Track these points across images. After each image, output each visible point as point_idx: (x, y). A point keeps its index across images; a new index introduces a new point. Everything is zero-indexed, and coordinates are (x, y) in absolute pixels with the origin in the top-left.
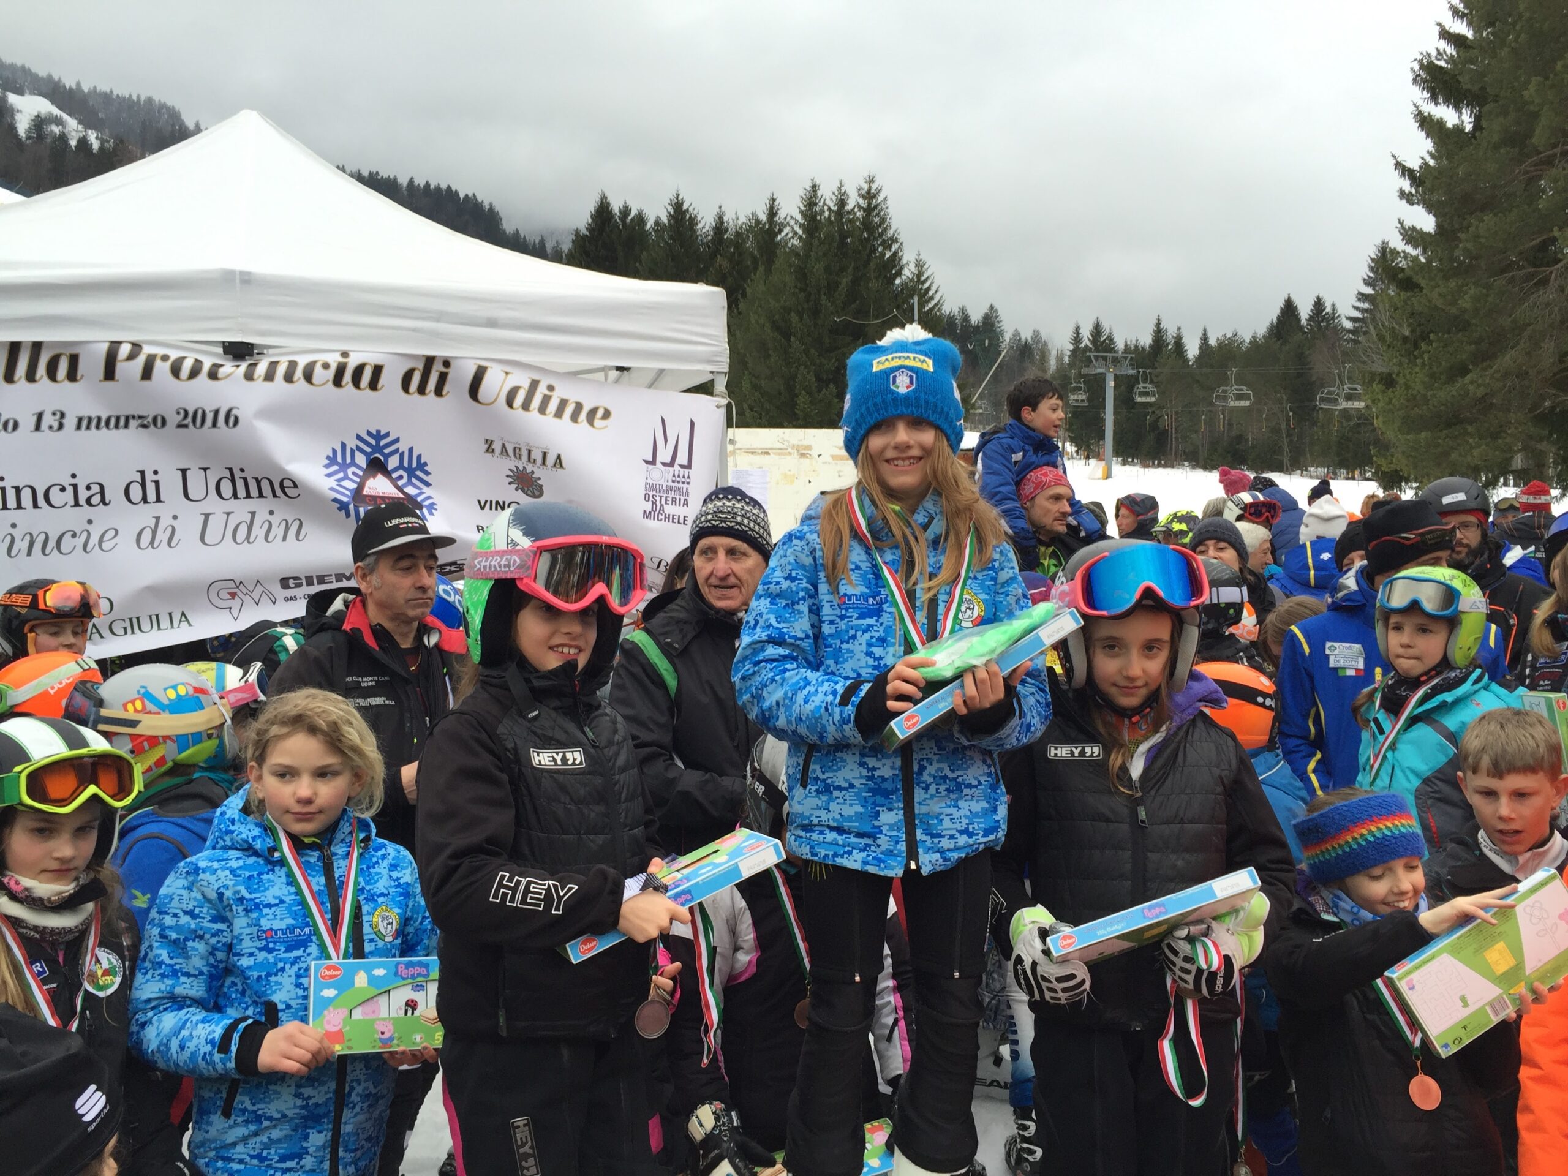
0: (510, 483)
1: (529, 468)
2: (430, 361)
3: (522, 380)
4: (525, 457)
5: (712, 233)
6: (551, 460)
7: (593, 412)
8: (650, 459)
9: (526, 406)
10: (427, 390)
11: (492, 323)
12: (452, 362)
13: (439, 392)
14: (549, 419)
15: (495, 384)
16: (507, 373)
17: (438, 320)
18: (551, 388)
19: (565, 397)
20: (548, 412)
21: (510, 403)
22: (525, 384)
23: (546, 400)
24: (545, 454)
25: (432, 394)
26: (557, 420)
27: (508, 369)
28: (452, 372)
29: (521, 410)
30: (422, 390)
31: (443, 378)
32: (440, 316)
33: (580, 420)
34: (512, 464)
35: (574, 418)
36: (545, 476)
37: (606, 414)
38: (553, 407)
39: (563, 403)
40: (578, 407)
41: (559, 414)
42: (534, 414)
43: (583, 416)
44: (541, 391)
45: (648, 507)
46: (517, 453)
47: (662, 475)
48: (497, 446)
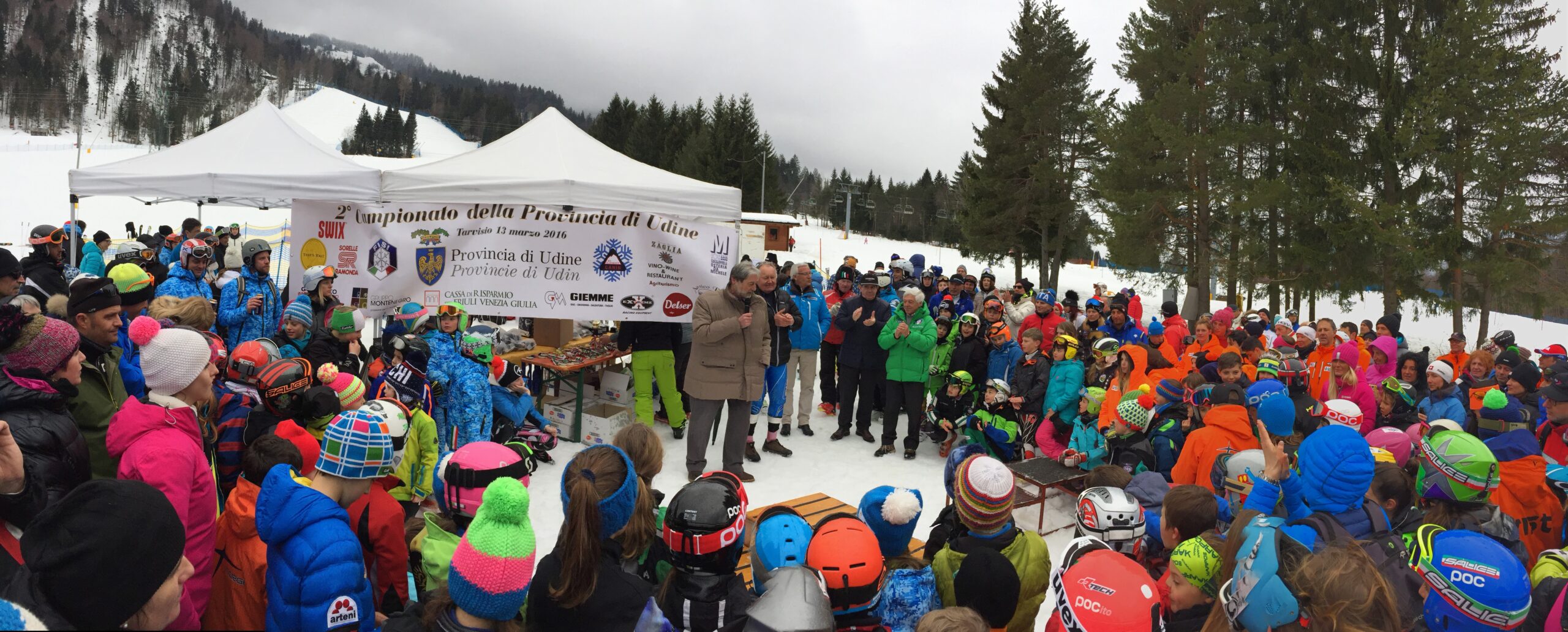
0: (660, 258)
1: (668, 253)
2: (632, 213)
3: (665, 220)
4: (666, 249)
6: (676, 250)
7: (692, 233)
8: (713, 250)
9: (668, 230)
10: (631, 224)
11: (655, 199)
12: (641, 214)
13: (636, 225)
14: (676, 236)
15: (657, 221)
16: (661, 218)
17: (636, 198)
18: (677, 224)
19: (682, 227)
20: (675, 232)
21: (663, 228)
22: (668, 222)
23: (675, 228)
24: (674, 248)
25: (633, 225)
26: (679, 236)
27: (662, 216)
28: (641, 217)
29: (666, 232)
31: (637, 219)
34: (661, 251)
35: (685, 235)
36: (674, 256)
37: (697, 234)
38: (677, 230)
39: (681, 229)
40: (687, 230)
41: (680, 233)
42: (671, 233)
43: (688, 234)
44: (673, 225)
45: (712, 268)
46: (664, 247)
47: (717, 257)
48: (656, 244)
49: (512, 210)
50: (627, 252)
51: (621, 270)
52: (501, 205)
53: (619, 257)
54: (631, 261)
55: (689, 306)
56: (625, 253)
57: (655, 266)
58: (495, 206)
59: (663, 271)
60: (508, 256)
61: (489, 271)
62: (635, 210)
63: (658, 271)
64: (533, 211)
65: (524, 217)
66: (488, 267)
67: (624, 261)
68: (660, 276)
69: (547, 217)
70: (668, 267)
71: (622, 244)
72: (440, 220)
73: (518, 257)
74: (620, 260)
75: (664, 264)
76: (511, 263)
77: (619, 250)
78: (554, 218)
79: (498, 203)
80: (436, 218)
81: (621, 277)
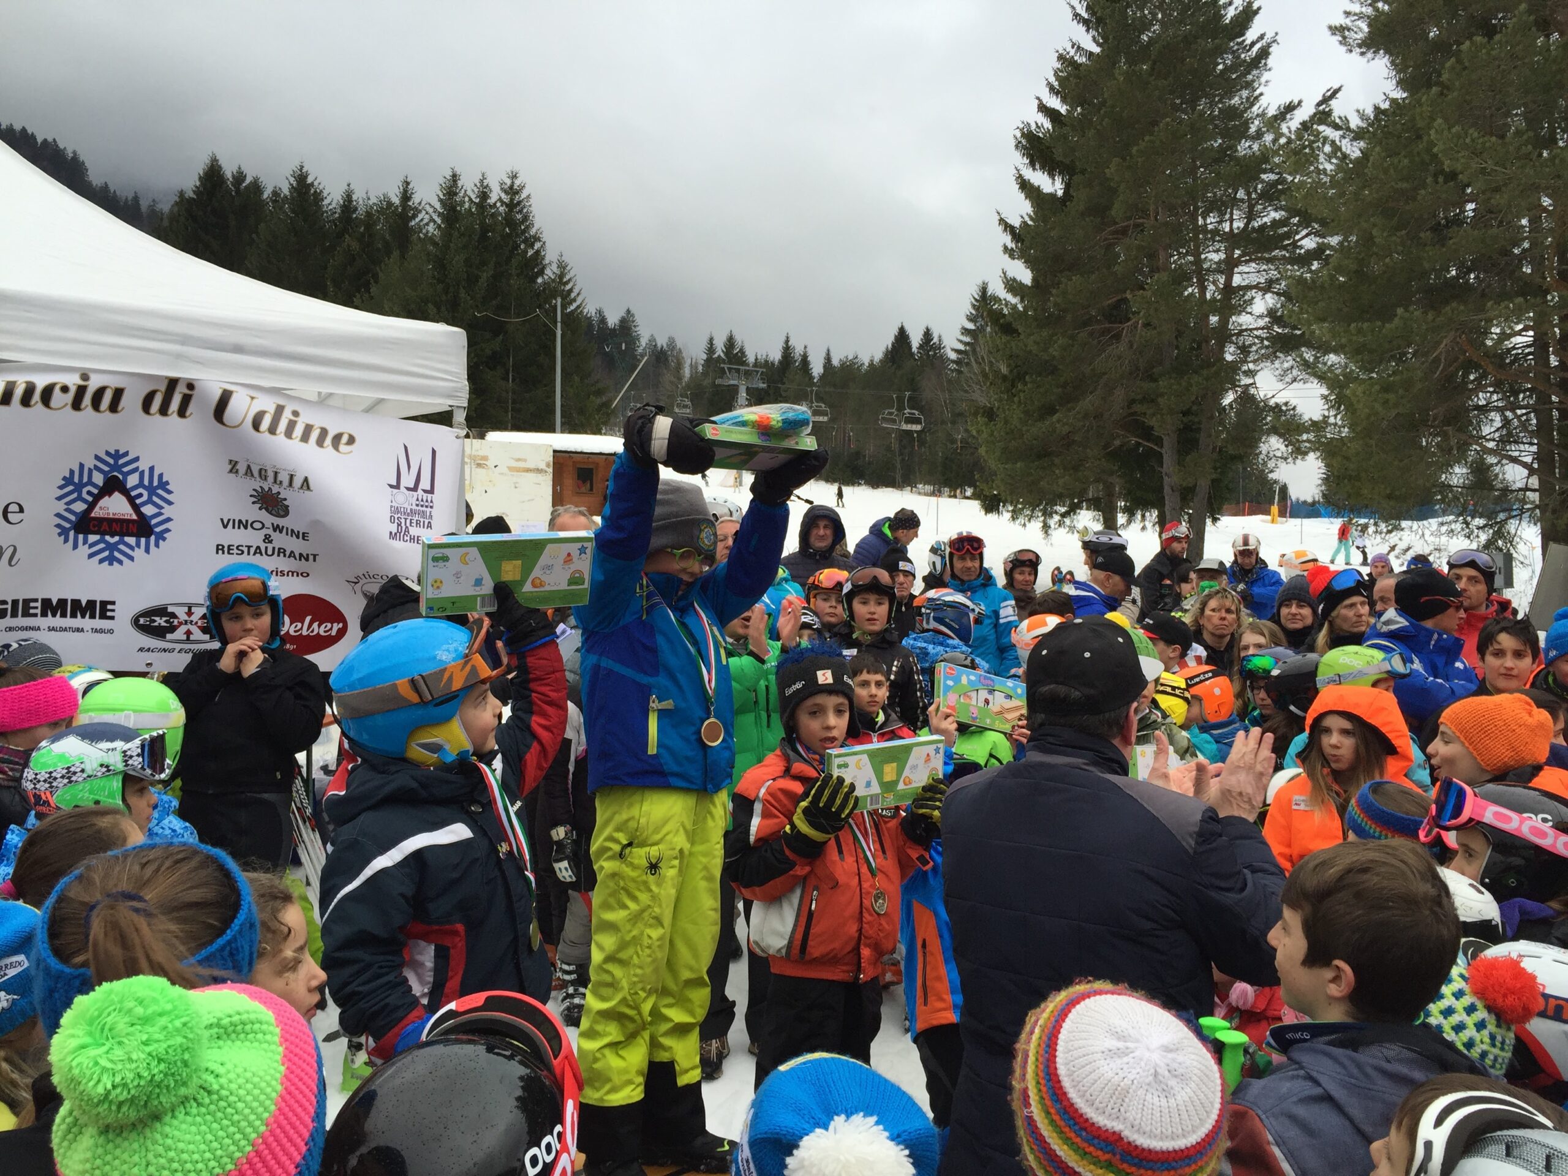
0: (254, 503)
1: (275, 489)
2: (173, 383)
3: (267, 404)
4: (271, 479)
6: (298, 482)
7: (337, 438)
8: (395, 483)
9: (272, 430)
10: (170, 411)
11: (238, 349)
12: (195, 383)
13: (182, 413)
14: (296, 443)
15: (241, 407)
16: (252, 398)
17: (183, 343)
18: (296, 413)
19: (311, 423)
20: (294, 436)
21: (256, 425)
22: (271, 409)
23: (291, 425)
24: (292, 477)
25: (175, 415)
26: (303, 444)
27: (254, 393)
28: (195, 393)
29: (267, 433)
30: (164, 411)
31: (186, 400)
32: (185, 340)
33: (325, 444)
34: (257, 484)
35: (320, 442)
36: (291, 497)
37: (351, 440)
38: (298, 431)
39: (308, 428)
40: (324, 432)
41: (305, 438)
42: (280, 437)
43: (328, 441)
44: (287, 416)
45: (394, 528)
46: (263, 474)
47: (405, 499)
48: (242, 467)
50: (158, 487)
51: (138, 536)
53: (131, 500)
54: (168, 511)
55: (336, 627)
56: (152, 490)
57: (243, 524)
59: (267, 539)
62: (179, 375)
63: (254, 538)
67: (148, 510)
68: (258, 550)
70: (277, 528)
71: (143, 465)
74: (136, 508)
75: (269, 519)
77: (132, 481)
81: (138, 553)
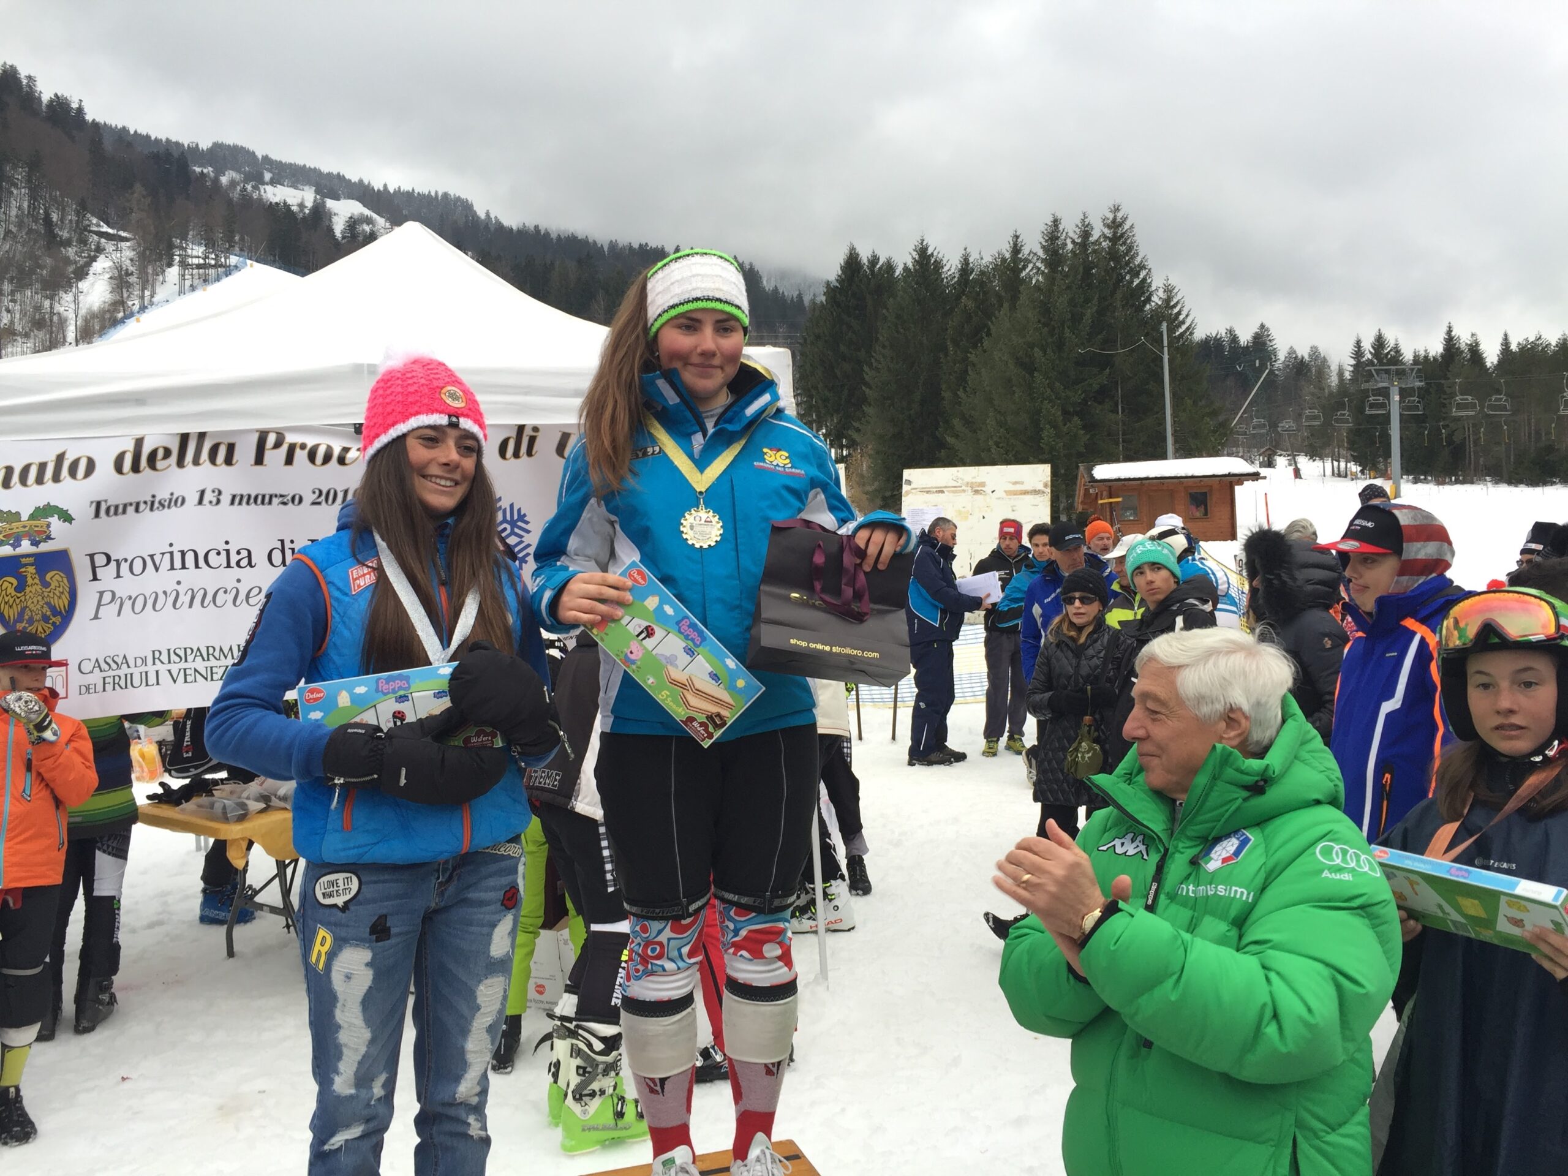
5: (957, 275)
13: (530, 453)
17: (529, 394)
25: (525, 455)
30: (516, 454)
31: (533, 442)
49: (231, 448)
52: (202, 436)
58: (184, 438)
60: (234, 558)
61: (185, 599)
62: (529, 421)
64: (278, 445)
65: (259, 460)
66: (181, 589)
69: (312, 456)
72: (49, 484)
73: (260, 558)
76: (246, 573)
78: (327, 458)
79: (193, 428)
80: (40, 480)
